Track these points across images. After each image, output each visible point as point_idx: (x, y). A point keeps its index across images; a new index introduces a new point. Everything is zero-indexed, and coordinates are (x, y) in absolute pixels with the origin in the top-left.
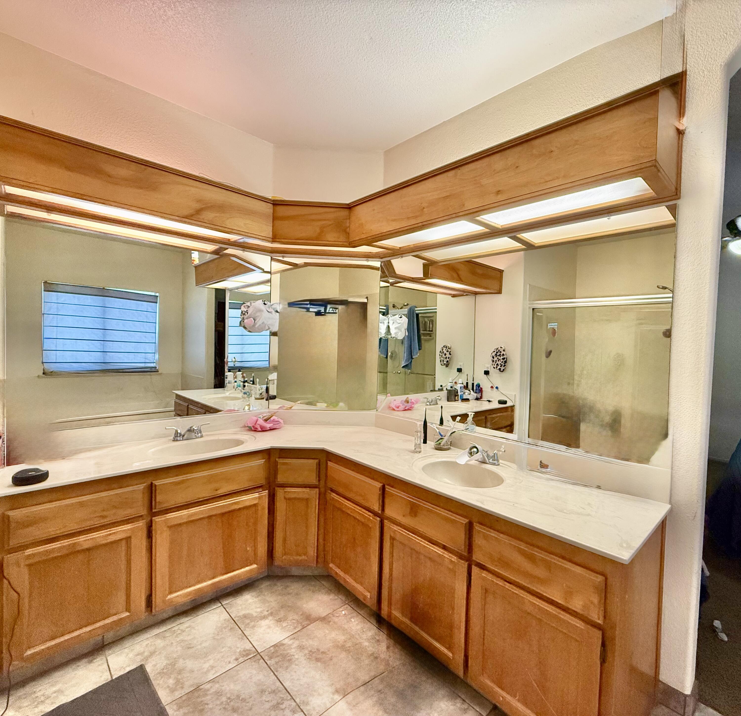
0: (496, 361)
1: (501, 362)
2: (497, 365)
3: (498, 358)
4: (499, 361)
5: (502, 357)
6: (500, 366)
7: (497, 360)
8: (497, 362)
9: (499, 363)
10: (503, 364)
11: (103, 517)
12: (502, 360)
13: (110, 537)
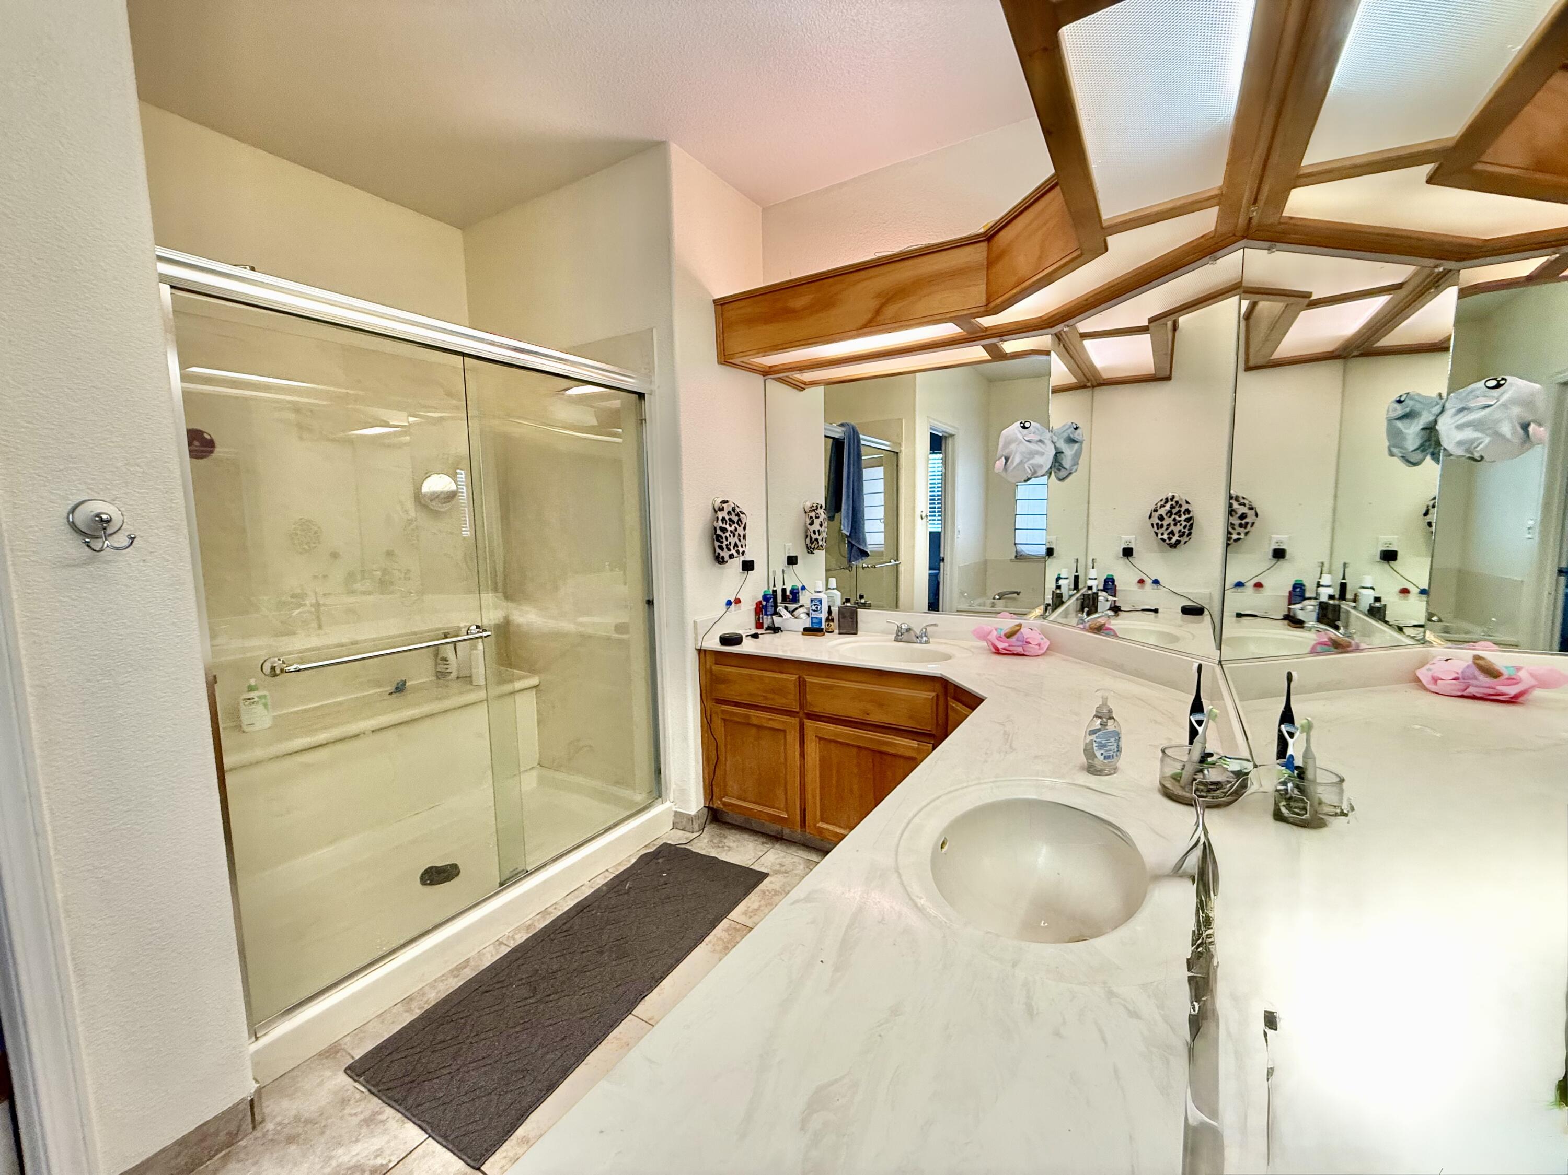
0: (1169, 525)
1: (1181, 528)
2: (1172, 533)
3: (1174, 519)
4: (1175, 525)
5: (1183, 517)
6: (1177, 535)
7: (1172, 523)
8: (1172, 527)
9: (1176, 529)
10: (1186, 530)
11: (766, 698)
12: (1184, 523)
13: (771, 722)
